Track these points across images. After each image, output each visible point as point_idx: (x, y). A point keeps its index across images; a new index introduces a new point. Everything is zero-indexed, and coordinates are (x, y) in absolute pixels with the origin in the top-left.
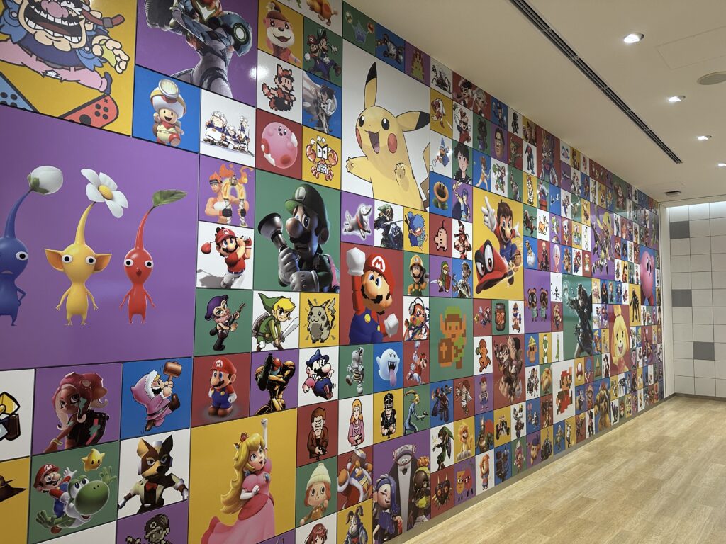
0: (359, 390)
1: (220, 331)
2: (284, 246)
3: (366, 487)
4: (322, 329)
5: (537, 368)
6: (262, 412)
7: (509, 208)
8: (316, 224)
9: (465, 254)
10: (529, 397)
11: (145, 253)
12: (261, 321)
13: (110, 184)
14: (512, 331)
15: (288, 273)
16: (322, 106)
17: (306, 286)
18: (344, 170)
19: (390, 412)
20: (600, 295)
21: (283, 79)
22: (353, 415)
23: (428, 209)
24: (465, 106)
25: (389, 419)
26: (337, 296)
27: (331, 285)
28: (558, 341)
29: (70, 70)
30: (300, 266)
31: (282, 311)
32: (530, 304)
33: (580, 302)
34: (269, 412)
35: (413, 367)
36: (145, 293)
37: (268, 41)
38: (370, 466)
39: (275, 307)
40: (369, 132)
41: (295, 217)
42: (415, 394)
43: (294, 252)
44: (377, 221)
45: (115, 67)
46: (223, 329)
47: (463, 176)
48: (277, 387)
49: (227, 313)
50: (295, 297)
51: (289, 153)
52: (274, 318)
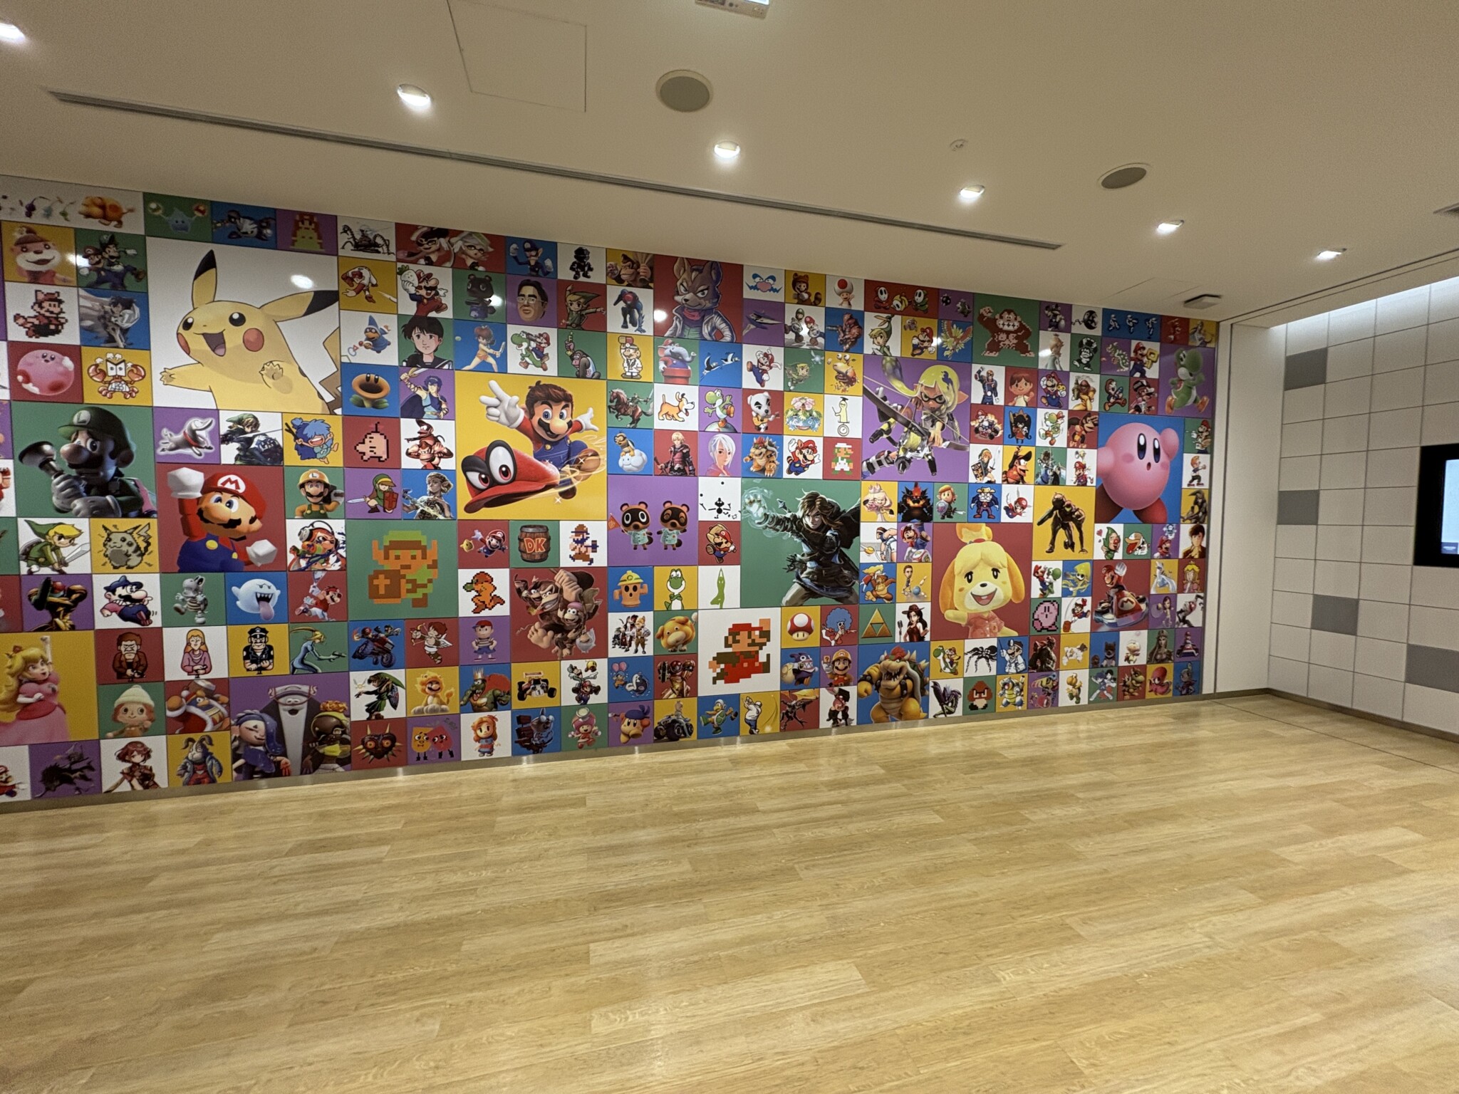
0: (200, 620)
2: (59, 473)
3: (217, 718)
4: (128, 555)
5: (649, 616)
6: (41, 629)
7: (564, 391)
8: (111, 446)
10: (618, 653)
12: (31, 546)
14: (568, 563)
15: (69, 499)
16: (113, 319)
17: (98, 512)
19: (262, 647)
20: (895, 508)
21: (46, 304)
22: (188, 644)
24: (429, 262)
25: (259, 654)
27: (141, 510)
28: (721, 579)
30: (88, 491)
31: (61, 537)
32: (624, 525)
33: (808, 521)
34: (51, 630)
35: (308, 601)
37: (20, 269)
38: (225, 699)
39: (51, 533)
40: (203, 334)
41: (76, 442)
42: (314, 631)
43: (76, 478)
44: (226, 435)
47: (428, 359)
48: (59, 609)
50: (83, 524)
51: (61, 379)
52: (51, 544)
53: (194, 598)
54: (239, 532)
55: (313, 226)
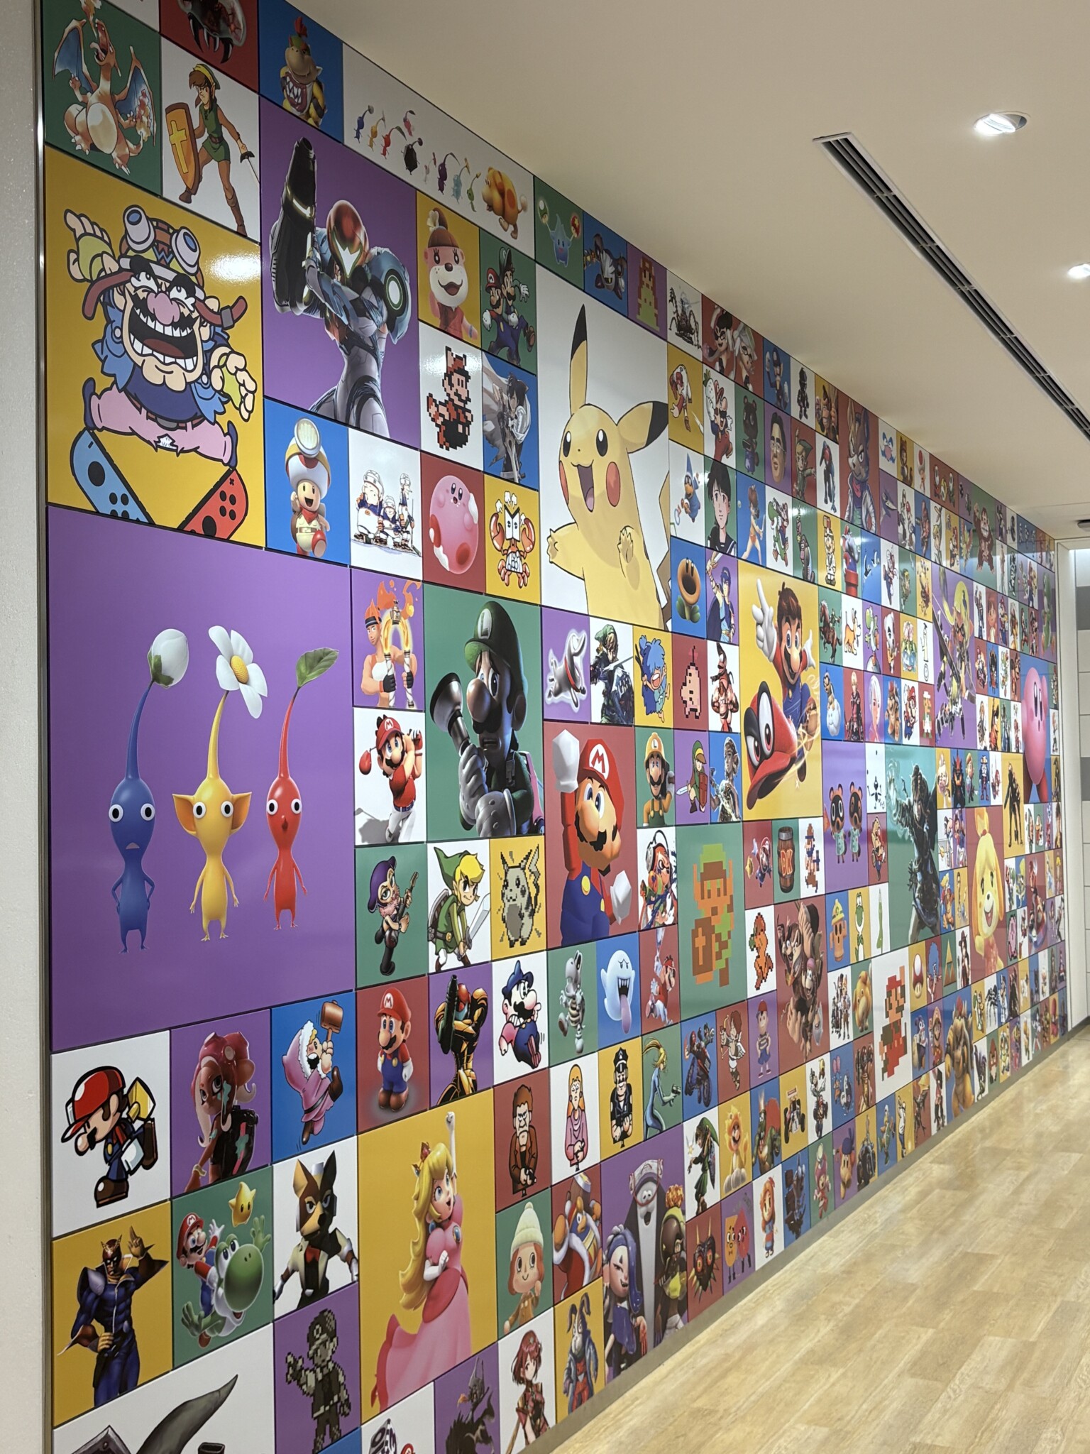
0: (578, 1044)
1: (387, 933)
2: (466, 743)
3: (592, 1252)
4: (522, 916)
5: (847, 971)
6: (446, 1100)
7: (797, 601)
8: (508, 686)
9: (728, 719)
10: (835, 1041)
11: (290, 783)
12: (439, 907)
13: (243, 652)
14: (806, 891)
15: (473, 799)
16: (510, 423)
17: (500, 826)
18: (545, 558)
19: (624, 1089)
20: (950, 788)
21: (455, 379)
22: (570, 1098)
23: (669, 624)
24: (721, 372)
25: (622, 1104)
26: (539, 840)
27: (532, 819)
28: (880, 904)
29: (185, 428)
30: (489, 782)
31: (466, 882)
32: (833, 823)
33: (916, 808)
34: (456, 1098)
35: (655, 988)
36: (294, 866)
37: (432, 298)
38: (597, 1208)
39: (458, 876)
40: (578, 466)
41: (479, 678)
42: (659, 1047)
43: (480, 753)
44: (594, 666)
45: (239, 409)
46: (391, 929)
47: (722, 539)
48: (465, 1045)
49: (397, 896)
51: (467, 539)
52: (456, 900)
53: (574, 997)
54: (604, 856)
55: (651, 284)
